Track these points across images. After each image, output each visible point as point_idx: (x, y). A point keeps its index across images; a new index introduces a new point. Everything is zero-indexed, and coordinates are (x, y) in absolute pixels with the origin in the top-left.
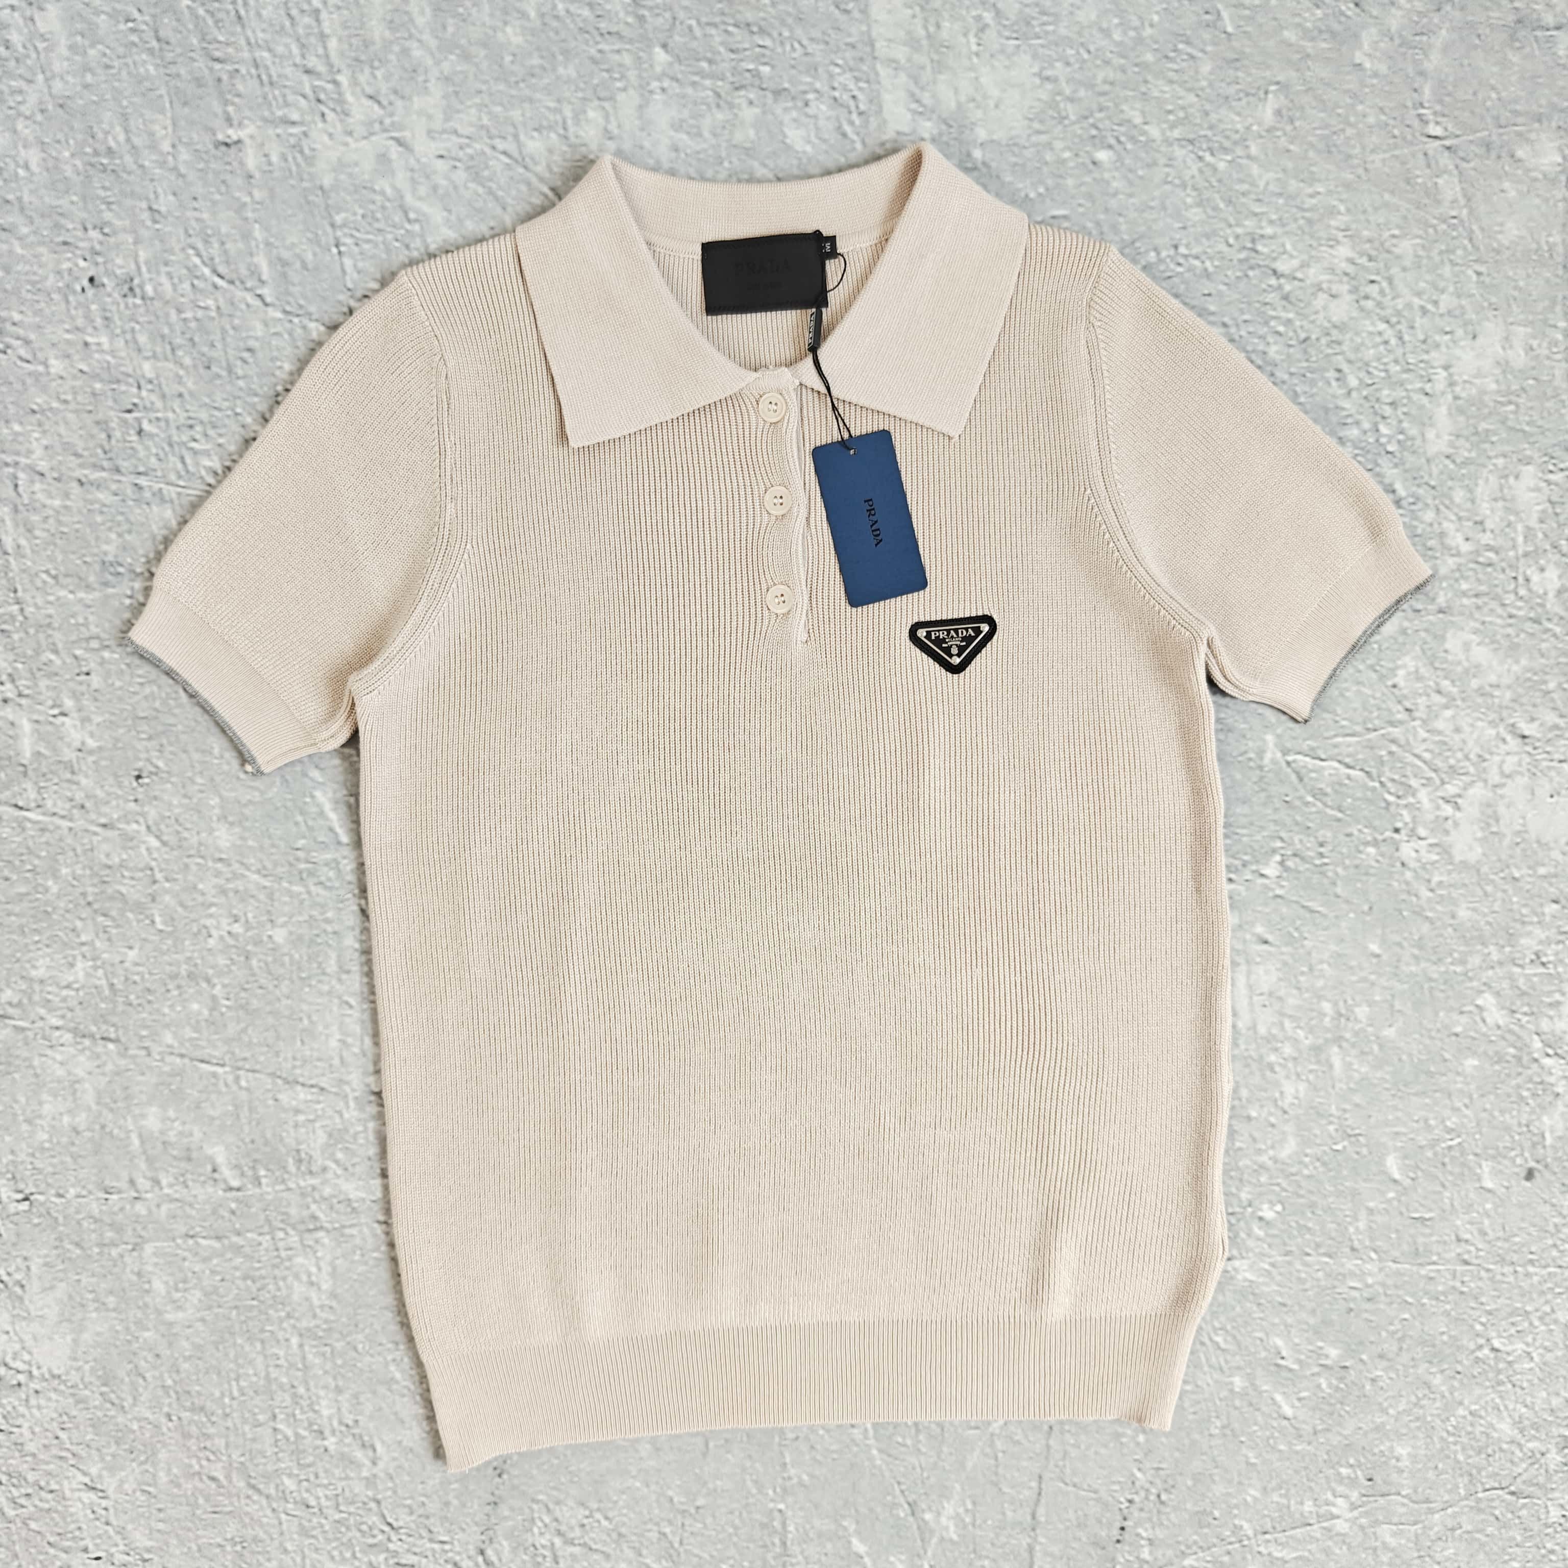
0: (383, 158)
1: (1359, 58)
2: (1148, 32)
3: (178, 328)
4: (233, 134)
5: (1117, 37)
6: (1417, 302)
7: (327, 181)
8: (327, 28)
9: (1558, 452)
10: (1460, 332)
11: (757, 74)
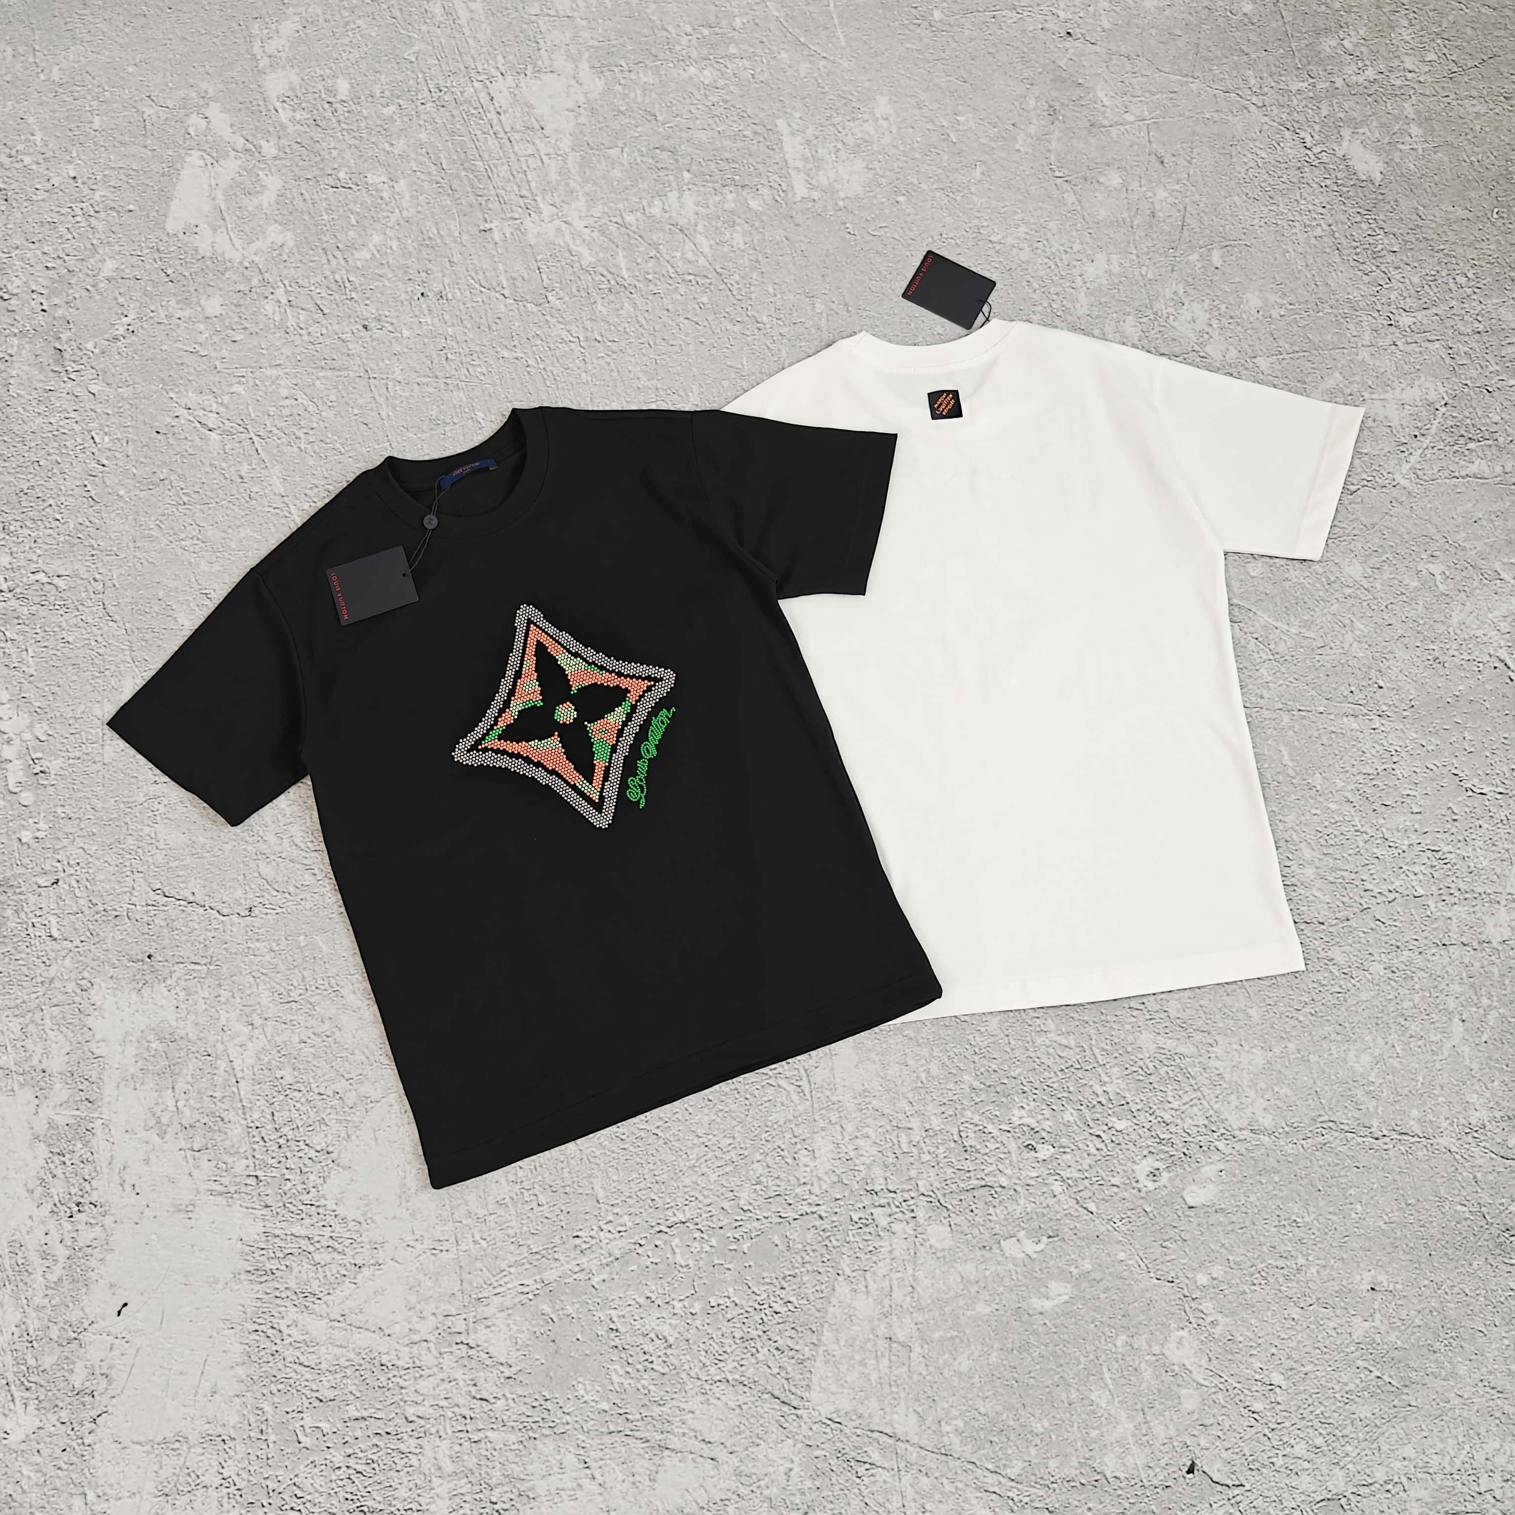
0: (559, 230)
1: (1017, 147)
2: (916, 145)
3: (464, 311)
4: (488, 226)
5: (901, 148)
6: (1062, 248)
7: (532, 243)
8: (530, 177)
9: (1142, 309)
10: (1085, 260)
11: (734, 180)
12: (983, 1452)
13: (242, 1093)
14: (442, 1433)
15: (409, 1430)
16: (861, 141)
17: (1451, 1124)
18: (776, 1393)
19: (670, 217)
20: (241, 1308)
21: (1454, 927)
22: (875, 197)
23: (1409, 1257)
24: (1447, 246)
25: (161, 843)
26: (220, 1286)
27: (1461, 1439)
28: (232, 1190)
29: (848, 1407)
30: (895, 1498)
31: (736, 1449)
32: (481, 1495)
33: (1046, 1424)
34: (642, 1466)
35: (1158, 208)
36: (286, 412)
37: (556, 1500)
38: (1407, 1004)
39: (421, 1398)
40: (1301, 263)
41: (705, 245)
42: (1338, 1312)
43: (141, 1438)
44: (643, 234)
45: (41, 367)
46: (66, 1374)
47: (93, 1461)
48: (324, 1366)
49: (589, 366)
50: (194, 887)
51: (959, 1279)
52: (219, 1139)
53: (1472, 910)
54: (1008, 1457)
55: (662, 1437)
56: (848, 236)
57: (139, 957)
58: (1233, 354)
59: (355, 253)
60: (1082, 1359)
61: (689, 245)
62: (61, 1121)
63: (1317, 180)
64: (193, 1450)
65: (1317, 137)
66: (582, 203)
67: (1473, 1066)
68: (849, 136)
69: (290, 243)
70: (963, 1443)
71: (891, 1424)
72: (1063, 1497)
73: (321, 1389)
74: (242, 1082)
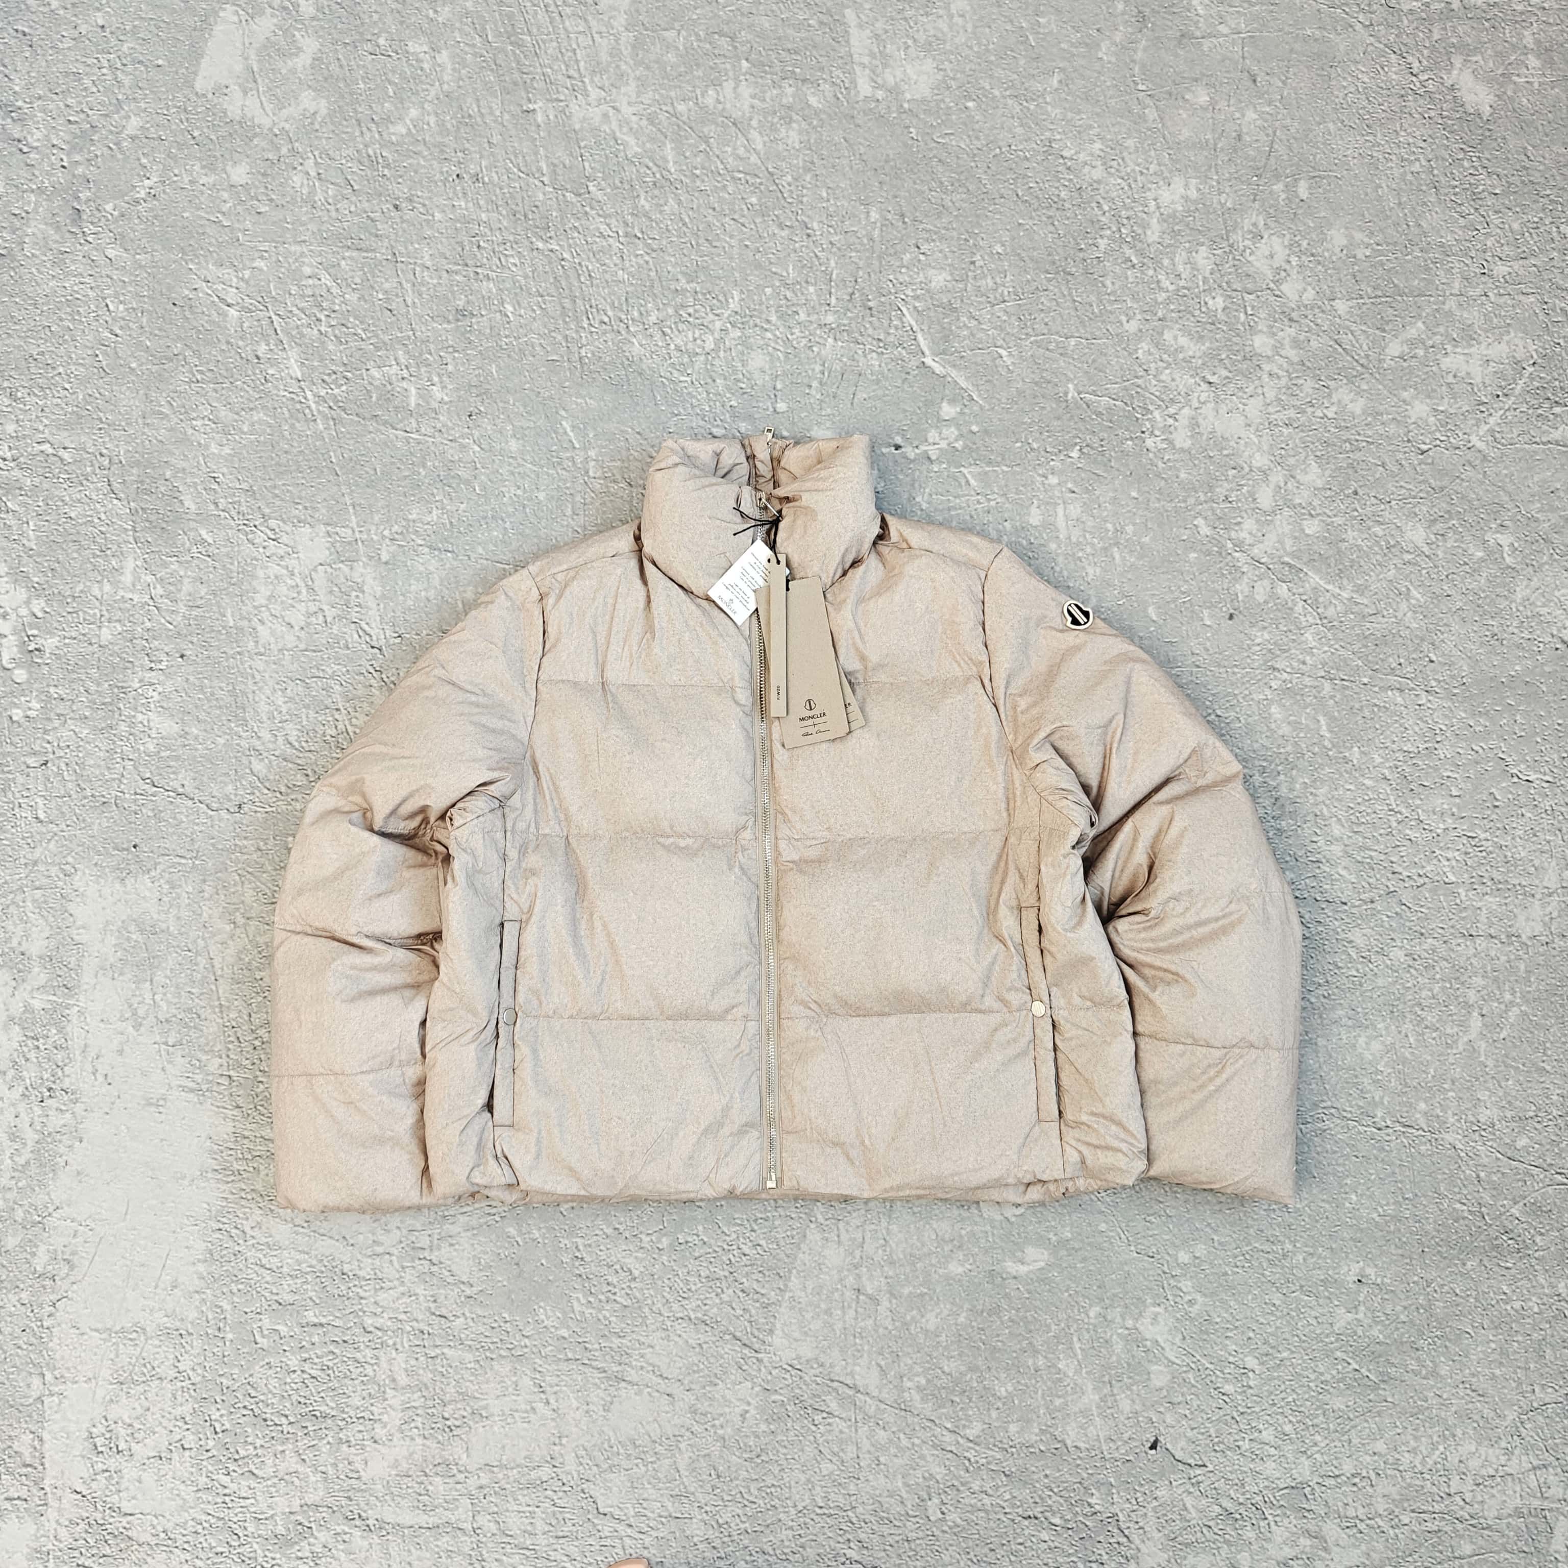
12: (944, 1410)
13: (221, 991)
14: (398, 1346)
15: (366, 1340)
16: (933, 39)
17: (1459, 1121)
18: (738, 1334)
19: (724, 109)
20: (205, 1206)
21: (1483, 916)
22: (943, 101)
23: (1400, 1252)
24: (1555, 190)
25: (154, 731)
26: (186, 1182)
27: (1435, 1438)
28: (204, 1087)
29: (810, 1355)
30: (850, 1448)
31: (693, 1387)
32: (433, 1410)
33: (1010, 1389)
34: (597, 1396)
35: (1245, 130)
36: (309, 292)
37: (509, 1420)
38: (1425, 993)
39: (380, 1310)
40: (1392, 202)
41: (759, 142)
42: (1321, 1301)
43: (99, 1326)
44: (693, 125)
45: (58, 229)
46: (29, 1257)
47: (51, 1344)
48: (285, 1270)
49: (627, 264)
50: (184, 779)
51: (934, 1237)
52: (194, 1035)
53: (1504, 901)
54: (968, 1418)
55: (619, 1368)
56: (910, 142)
57: (125, 846)
58: (1310, 294)
59: (390, 126)
60: (1053, 1327)
61: (742, 140)
62: (37, 1004)
63: (1420, 110)
64: (150, 1342)
65: (1425, 63)
66: (631, 88)
67: (1488, 1063)
68: (921, 33)
69: (324, 111)
70: (924, 1400)
71: (852, 1374)
72: (1020, 1462)
73: (281, 1292)
74: (221, 981)
